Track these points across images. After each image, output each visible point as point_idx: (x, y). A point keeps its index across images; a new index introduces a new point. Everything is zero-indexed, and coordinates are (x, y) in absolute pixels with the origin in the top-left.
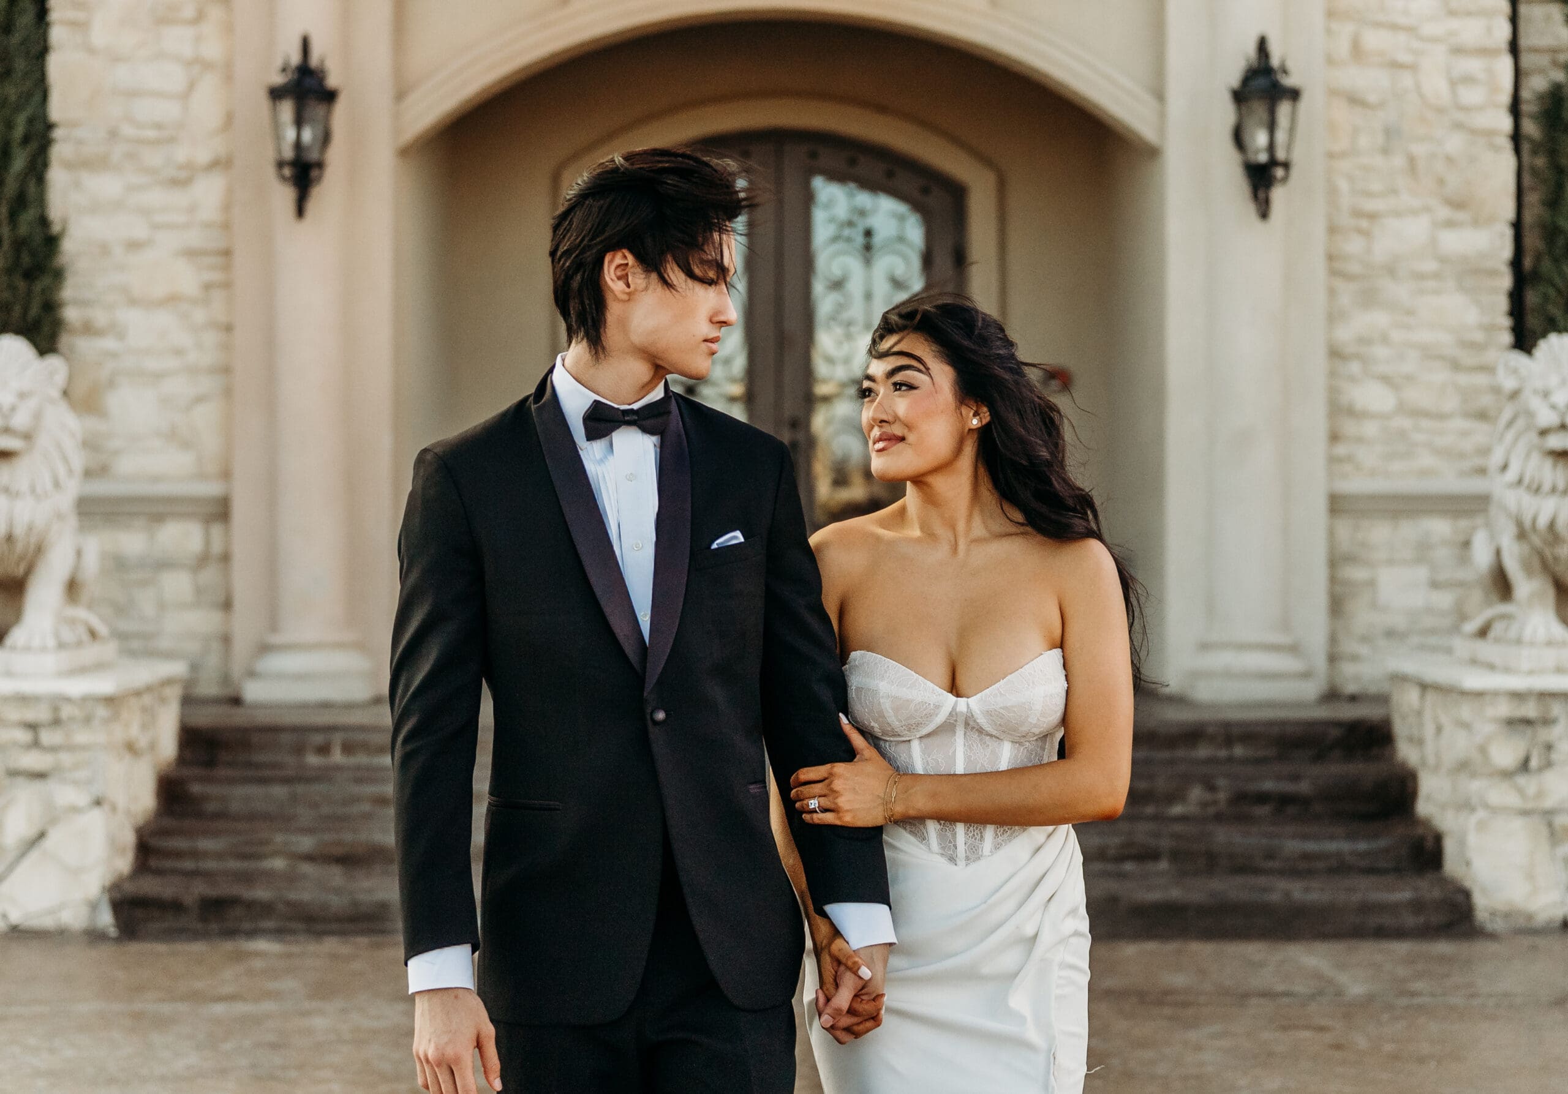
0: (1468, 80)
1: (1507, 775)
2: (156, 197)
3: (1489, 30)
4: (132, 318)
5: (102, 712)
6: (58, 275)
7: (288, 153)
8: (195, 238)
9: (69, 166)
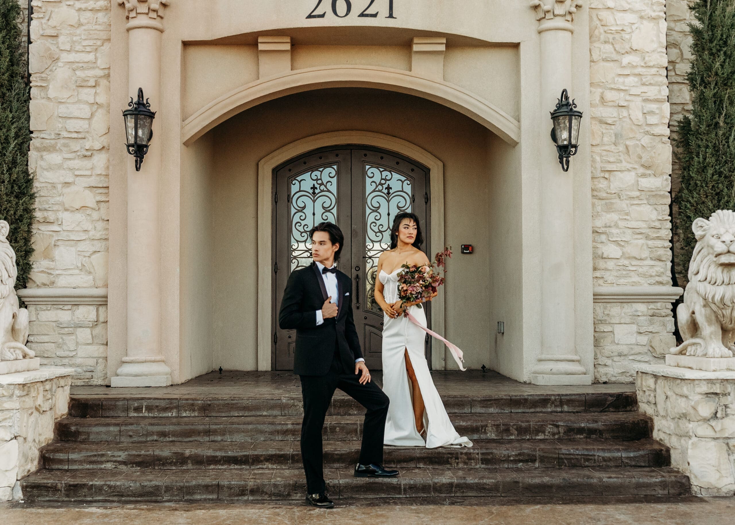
0: (651, 113)
1: (706, 420)
2: (77, 163)
3: (660, 91)
4: (65, 216)
5: (17, 392)
6: (32, 197)
7: (132, 141)
8: (93, 181)
9: (38, 149)
